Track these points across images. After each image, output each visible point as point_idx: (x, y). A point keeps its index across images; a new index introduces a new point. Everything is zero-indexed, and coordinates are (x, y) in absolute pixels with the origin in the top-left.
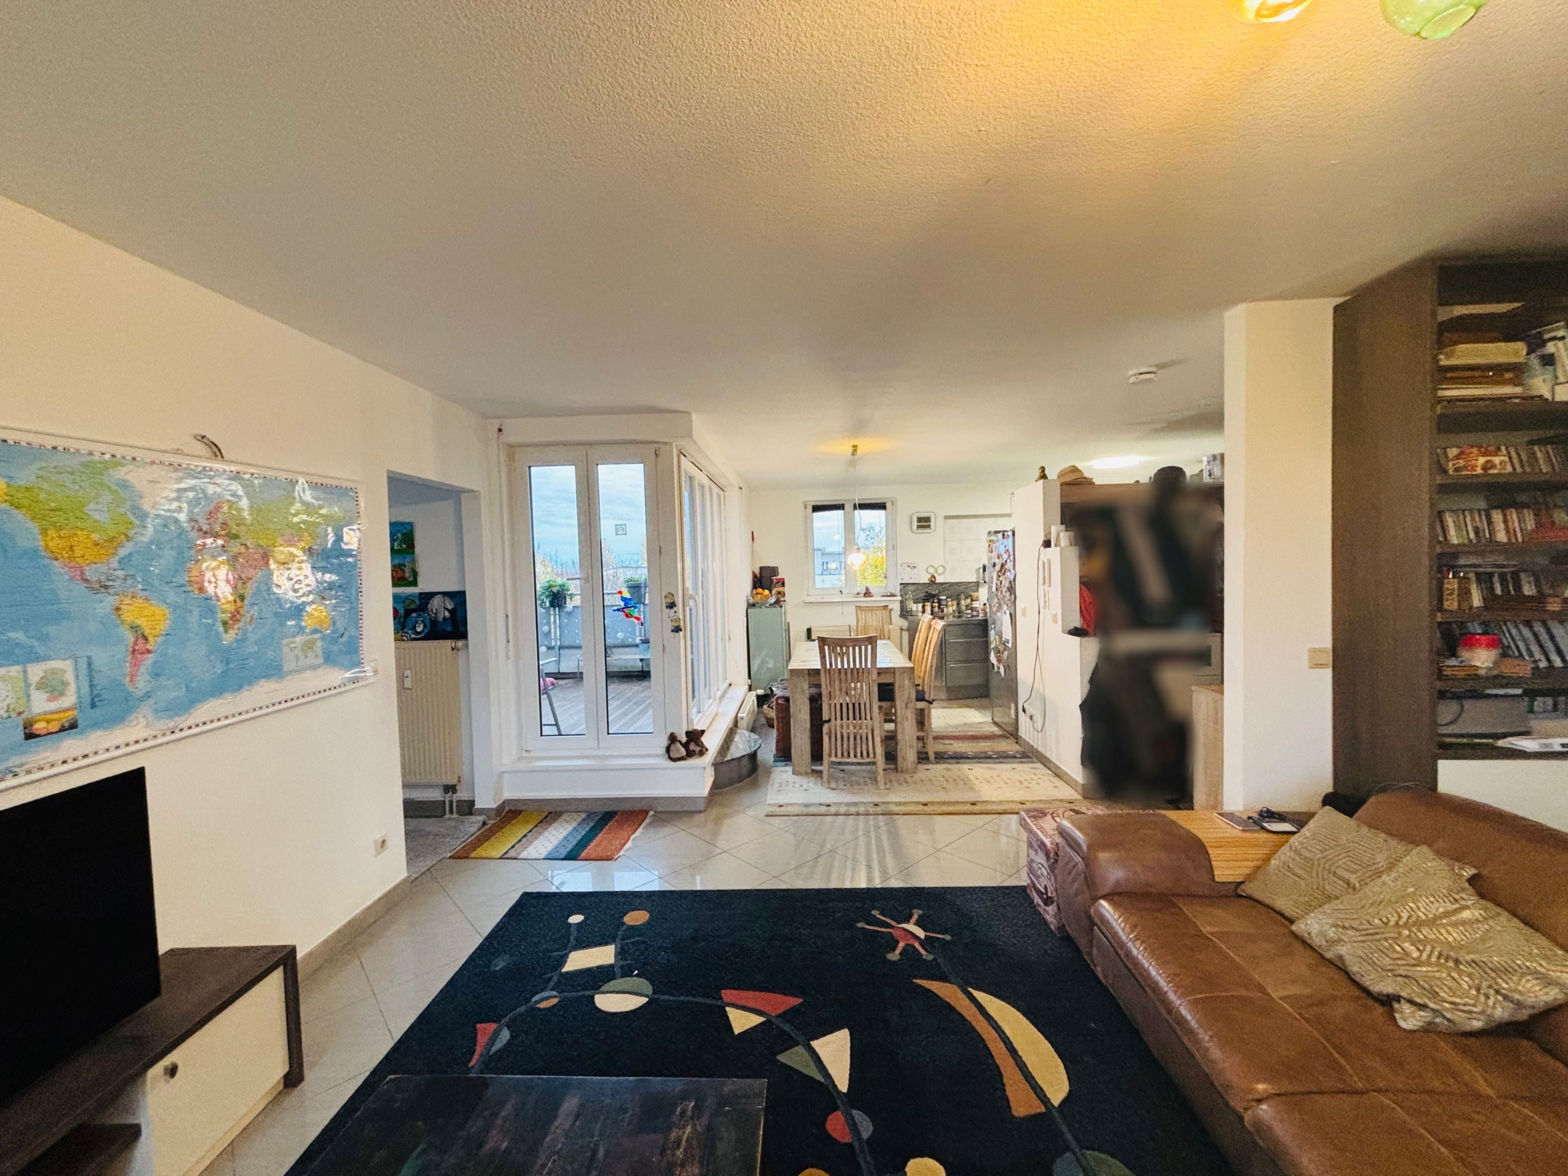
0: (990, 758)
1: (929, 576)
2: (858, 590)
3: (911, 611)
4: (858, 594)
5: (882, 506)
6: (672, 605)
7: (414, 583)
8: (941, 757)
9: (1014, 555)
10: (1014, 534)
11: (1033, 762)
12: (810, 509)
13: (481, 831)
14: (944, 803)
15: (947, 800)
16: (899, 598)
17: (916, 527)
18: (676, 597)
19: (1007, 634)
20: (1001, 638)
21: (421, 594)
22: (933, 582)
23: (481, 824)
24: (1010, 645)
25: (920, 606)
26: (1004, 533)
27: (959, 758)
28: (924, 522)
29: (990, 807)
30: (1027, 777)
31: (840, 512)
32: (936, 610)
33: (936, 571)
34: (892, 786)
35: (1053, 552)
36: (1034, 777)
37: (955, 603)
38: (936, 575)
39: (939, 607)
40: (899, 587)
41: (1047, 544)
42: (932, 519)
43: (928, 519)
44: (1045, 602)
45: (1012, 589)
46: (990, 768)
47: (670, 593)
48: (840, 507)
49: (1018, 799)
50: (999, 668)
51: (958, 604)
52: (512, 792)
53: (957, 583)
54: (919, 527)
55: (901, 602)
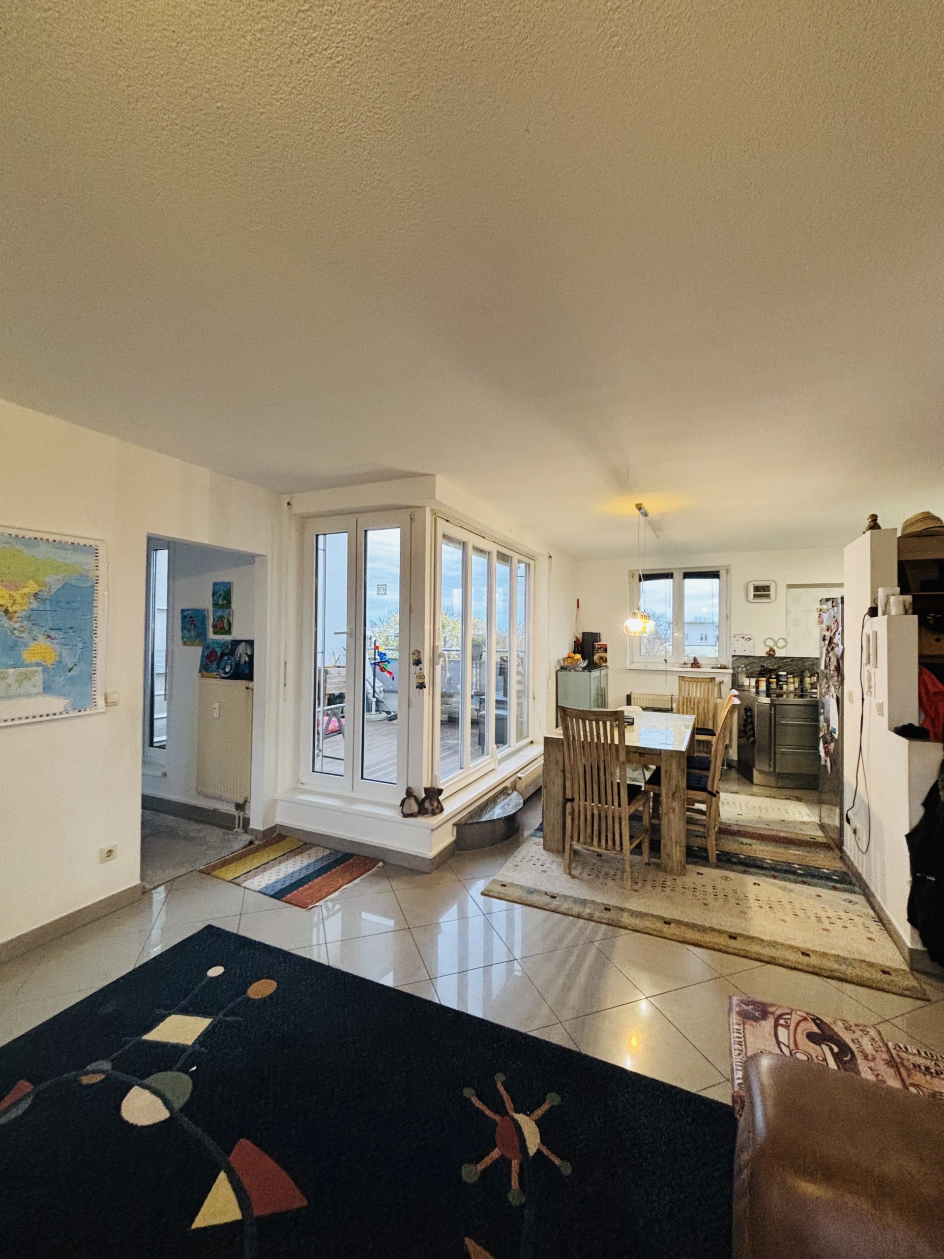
0: (794, 873)
1: (768, 649)
2: (685, 659)
3: (743, 686)
4: (685, 664)
5: (715, 575)
6: (418, 662)
7: (229, 632)
8: (727, 860)
9: (843, 626)
10: (842, 602)
11: (854, 892)
12: (637, 578)
13: (244, 850)
14: (693, 926)
15: (698, 922)
16: (731, 671)
17: (752, 597)
18: (421, 654)
19: (834, 724)
20: (828, 726)
21: (232, 641)
22: (771, 654)
23: (247, 843)
24: (836, 736)
25: (753, 681)
26: (833, 600)
27: (751, 865)
28: (762, 591)
29: (755, 948)
30: (831, 913)
31: (669, 582)
32: (774, 686)
33: (776, 643)
34: (643, 887)
35: (880, 623)
36: (844, 916)
37: (797, 680)
38: (775, 648)
39: (777, 684)
40: (731, 659)
41: (873, 612)
42: (772, 588)
43: (766, 588)
44: (870, 687)
45: (839, 669)
46: (784, 889)
47: (417, 651)
48: (668, 576)
49: (801, 945)
50: (826, 761)
51: (802, 682)
52: (282, 818)
53: (801, 659)
54: (755, 596)
55: (733, 675)
